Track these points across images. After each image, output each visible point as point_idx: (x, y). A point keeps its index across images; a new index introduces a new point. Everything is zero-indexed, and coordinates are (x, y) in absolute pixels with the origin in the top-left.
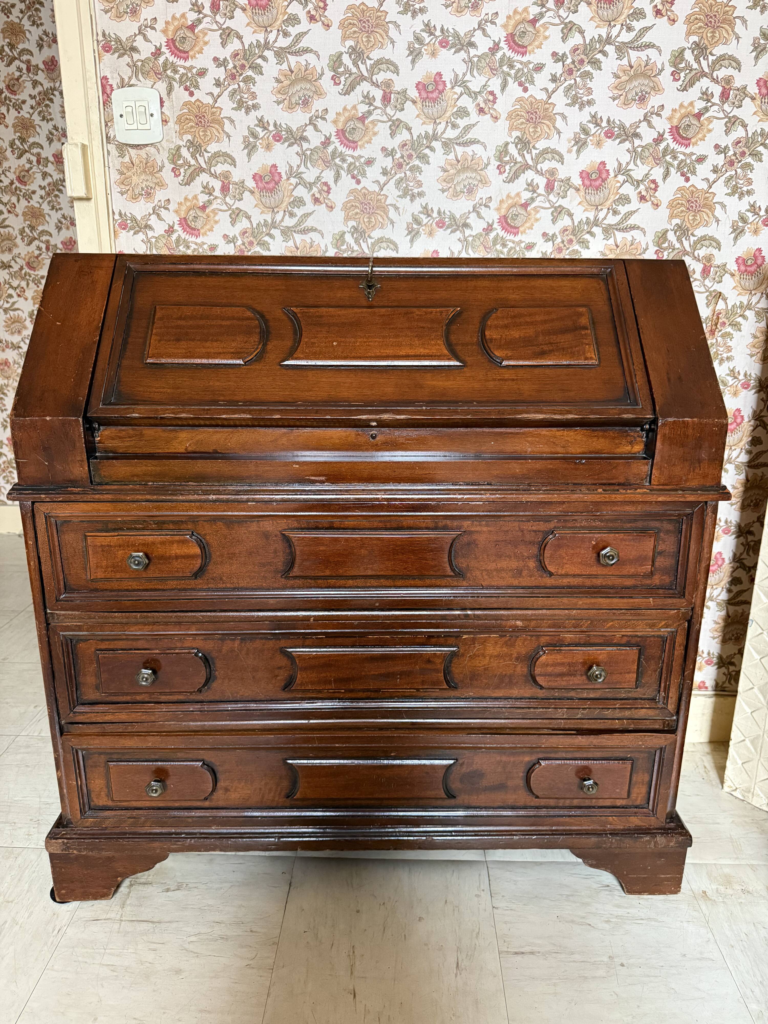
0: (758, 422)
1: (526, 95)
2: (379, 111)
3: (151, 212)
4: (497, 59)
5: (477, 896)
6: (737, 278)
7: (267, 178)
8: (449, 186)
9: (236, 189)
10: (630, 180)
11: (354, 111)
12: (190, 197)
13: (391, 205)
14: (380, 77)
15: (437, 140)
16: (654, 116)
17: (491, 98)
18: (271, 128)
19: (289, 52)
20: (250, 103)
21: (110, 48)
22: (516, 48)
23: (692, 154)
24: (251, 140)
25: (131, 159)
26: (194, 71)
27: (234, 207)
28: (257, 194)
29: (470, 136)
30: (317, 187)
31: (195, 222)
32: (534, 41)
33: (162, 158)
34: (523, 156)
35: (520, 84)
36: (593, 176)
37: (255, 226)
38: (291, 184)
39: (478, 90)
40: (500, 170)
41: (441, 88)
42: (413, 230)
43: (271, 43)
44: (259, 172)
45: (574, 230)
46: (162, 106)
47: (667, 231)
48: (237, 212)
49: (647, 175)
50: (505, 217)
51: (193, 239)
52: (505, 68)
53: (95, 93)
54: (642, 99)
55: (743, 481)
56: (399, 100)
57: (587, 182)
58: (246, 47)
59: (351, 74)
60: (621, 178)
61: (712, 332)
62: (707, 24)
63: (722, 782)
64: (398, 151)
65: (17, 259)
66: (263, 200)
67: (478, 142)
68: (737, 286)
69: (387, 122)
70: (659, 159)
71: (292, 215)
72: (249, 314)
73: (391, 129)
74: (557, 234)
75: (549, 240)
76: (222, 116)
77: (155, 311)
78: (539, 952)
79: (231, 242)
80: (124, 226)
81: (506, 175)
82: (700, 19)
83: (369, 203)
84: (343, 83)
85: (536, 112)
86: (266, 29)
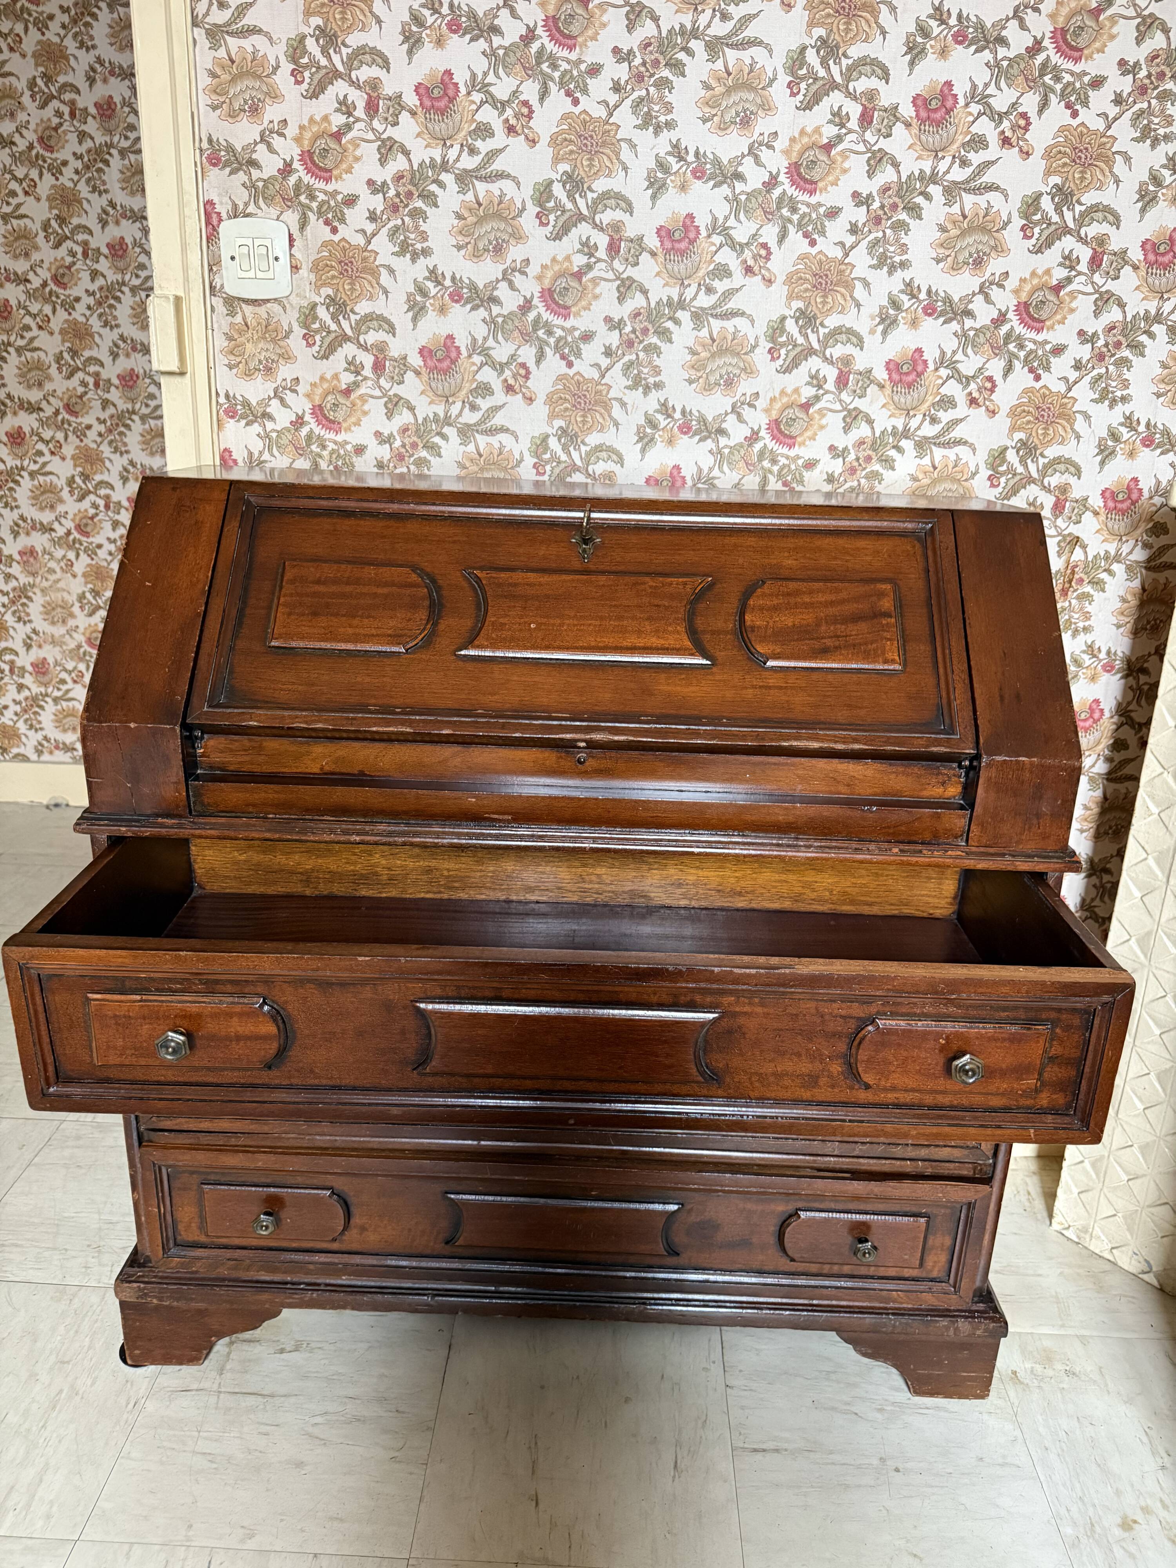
0: (1123, 719)
1: (814, 251)
2: (602, 265)
3: (272, 395)
4: (774, 197)
5: (706, 1369)
6: (1102, 517)
7: (439, 353)
8: (699, 374)
9: (394, 368)
10: (956, 376)
11: (566, 264)
12: (328, 376)
13: (615, 399)
14: (606, 217)
15: (683, 309)
16: (994, 287)
17: (763, 252)
18: (448, 282)
19: (476, 177)
20: (419, 246)
21: (219, 160)
22: (802, 183)
23: (1046, 342)
24: (418, 298)
25: (244, 319)
26: (339, 198)
27: (391, 393)
28: (425, 377)
29: (731, 305)
30: (511, 370)
31: (335, 411)
32: (827, 174)
33: (290, 319)
34: (806, 337)
35: (806, 235)
36: (905, 367)
37: (420, 421)
38: (474, 364)
39: (745, 241)
40: (772, 354)
41: (692, 235)
42: (645, 435)
43: (451, 162)
44: (428, 345)
45: (874, 442)
46: (291, 245)
47: (1006, 448)
48: (396, 399)
49: (980, 369)
50: (777, 422)
51: (331, 435)
52: (785, 212)
53: (195, 224)
54: (978, 263)
55: (1099, 799)
56: (632, 251)
57: (895, 377)
58: (415, 168)
59: (564, 212)
60: (944, 372)
61: (1065, 592)
62: (1074, 161)
63: (1051, 1216)
64: (628, 323)
65: (51, 399)
66: (433, 385)
67: (743, 314)
68: (1101, 529)
69: (614, 280)
70: (999, 348)
71: (474, 408)
72: (414, 577)
73: (619, 291)
74: (850, 447)
75: (839, 456)
76: (377, 263)
77: (284, 569)
78: (786, 1450)
79: (385, 442)
80: (231, 413)
81: (780, 362)
82: (1065, 153)
83: (585, 396)
84: (552, 223)
85: (827, 276)
86: (444, 142)
